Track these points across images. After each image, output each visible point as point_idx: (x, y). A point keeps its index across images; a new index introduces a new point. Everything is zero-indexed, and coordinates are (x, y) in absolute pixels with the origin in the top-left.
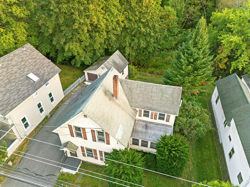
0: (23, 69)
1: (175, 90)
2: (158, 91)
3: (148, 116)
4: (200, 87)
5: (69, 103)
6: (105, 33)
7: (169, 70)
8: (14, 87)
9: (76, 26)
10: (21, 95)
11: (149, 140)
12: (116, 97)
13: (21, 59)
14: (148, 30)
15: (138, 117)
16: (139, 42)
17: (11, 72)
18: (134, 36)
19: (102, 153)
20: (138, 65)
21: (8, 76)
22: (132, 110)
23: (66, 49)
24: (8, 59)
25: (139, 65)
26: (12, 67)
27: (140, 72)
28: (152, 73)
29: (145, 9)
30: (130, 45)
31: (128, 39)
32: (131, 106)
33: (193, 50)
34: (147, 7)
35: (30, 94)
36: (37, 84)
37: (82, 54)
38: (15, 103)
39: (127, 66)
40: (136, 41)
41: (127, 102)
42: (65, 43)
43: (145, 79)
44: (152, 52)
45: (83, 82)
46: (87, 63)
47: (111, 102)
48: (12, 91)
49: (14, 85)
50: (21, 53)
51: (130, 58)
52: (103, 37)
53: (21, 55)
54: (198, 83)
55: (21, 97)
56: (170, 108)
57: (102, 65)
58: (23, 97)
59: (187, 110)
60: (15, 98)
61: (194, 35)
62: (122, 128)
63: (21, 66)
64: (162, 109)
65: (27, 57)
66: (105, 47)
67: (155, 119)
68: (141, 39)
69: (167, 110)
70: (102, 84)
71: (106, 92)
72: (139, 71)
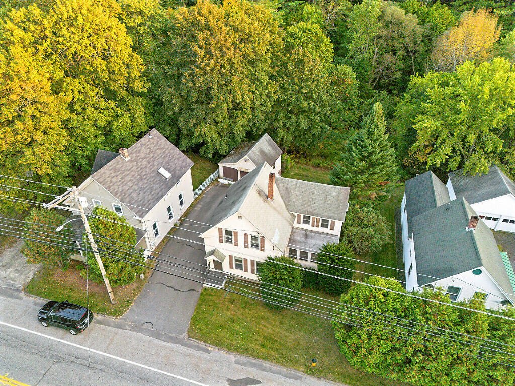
0: (152, 163)
1: (342, 191)
2: (321, 192)
3: (308, 223)
4: (378, 189)
5: (201, 208)
6: (250, 111)
7: (338, 165)
8: (146, 185)
9: (213, 104)
10: (155, 195)
11: (309, 251)
12: (271, 198)
13: (149, 149)
14: (312, 104)
15: (296, 225)
16: (298, 120)
17: (141, 167)
18: (291, 112)
19: (254, 264)
20: (295, 153)
21: (139, 171)
22: (289, 215)
23: (197, 133)
24: (135, 150)
25: (298, 152)
26: (141, 160)
27: (298, 165)
28: (317, 166)
29: (308, 74)
30: (284, 125)
31: (281, 117)
32: (288, 210)
33: (367, 141)
34: (310, 71)
35: (164, 194)
36: (170, 181)
37: (217, 140)
38: (150, 204)
39: (280, 157)
40: (294, 119)
41: (284, 205)
42: (194, 125)
43: (307, 176)
44: (317, 134)
45: (216, 180)
46: (223, 152)
47: (265, 204)
48: (145, 190)
49: (146, 182)
50: (148, 141)
51: (284, 144)
52: (248, 117)
53: (148, 145)
54: (375, 184)
55: (155, 197)
56: (334, 213)
57: (246, 156)
58: (157, 197)
59: (359, 218)
60: (150, 198)
61: (367, 124)
62: (279, 233)
63: (150, 159)
64: (325, 213)
65: (154, 146)
66: (248, 129)
67: (317, 226)
68: (301, 116)
69: (332, 214)
70: (254, 183)
71: (260, 192)
72: (298, 163)
